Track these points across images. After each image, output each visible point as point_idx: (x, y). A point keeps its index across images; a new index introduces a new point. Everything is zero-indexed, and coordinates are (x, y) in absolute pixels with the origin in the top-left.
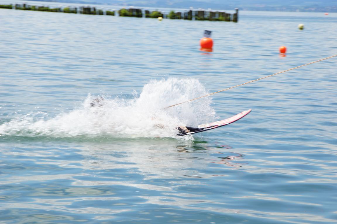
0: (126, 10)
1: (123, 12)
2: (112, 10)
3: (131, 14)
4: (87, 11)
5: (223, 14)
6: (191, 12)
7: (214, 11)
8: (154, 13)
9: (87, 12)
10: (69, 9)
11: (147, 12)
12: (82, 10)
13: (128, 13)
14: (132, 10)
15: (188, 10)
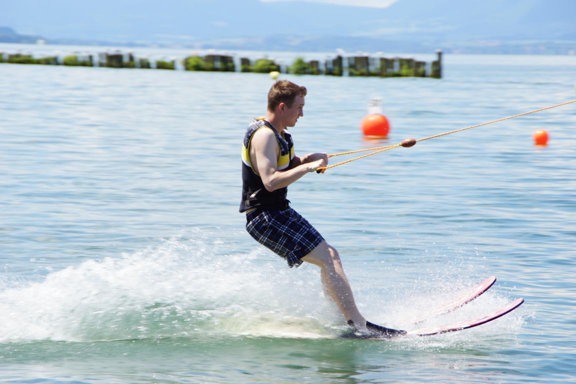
0: (199, 57)
1: (192, 62)
2: (168, 60)
3: (210, 65)
4: (115, 61)
5: (409, 62)
6: (339, 60)
7: (389, 56)
8: (260, 64)
9: (114, 63)
10: (76, 58)
11: (245, 61)
12: (104, 61)
13: (203, 64)
14: (211, 58)
15: (333, 56)
